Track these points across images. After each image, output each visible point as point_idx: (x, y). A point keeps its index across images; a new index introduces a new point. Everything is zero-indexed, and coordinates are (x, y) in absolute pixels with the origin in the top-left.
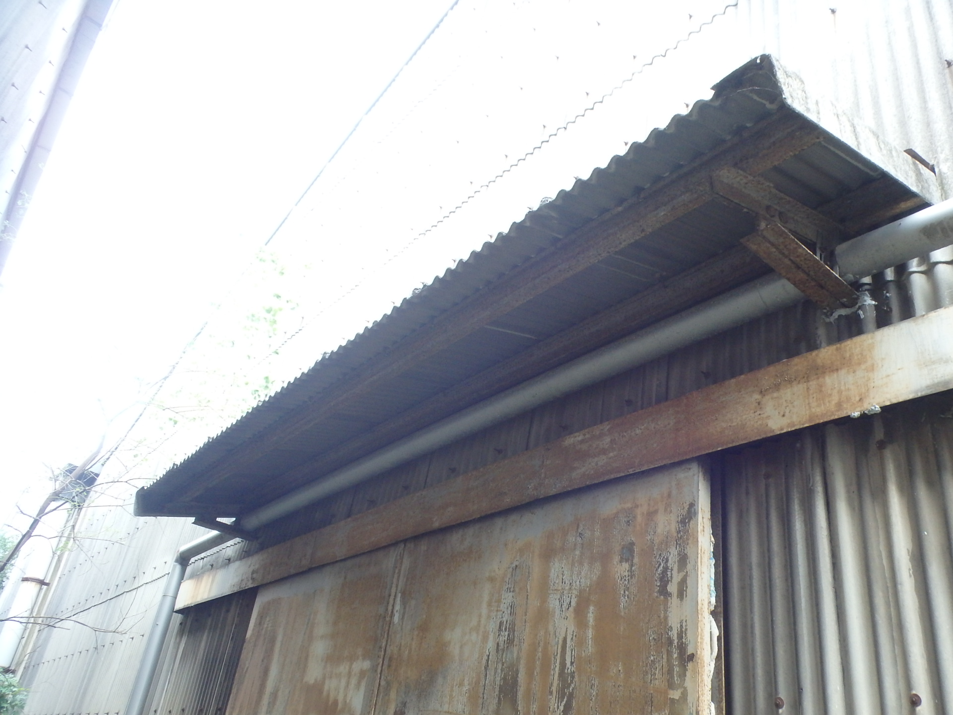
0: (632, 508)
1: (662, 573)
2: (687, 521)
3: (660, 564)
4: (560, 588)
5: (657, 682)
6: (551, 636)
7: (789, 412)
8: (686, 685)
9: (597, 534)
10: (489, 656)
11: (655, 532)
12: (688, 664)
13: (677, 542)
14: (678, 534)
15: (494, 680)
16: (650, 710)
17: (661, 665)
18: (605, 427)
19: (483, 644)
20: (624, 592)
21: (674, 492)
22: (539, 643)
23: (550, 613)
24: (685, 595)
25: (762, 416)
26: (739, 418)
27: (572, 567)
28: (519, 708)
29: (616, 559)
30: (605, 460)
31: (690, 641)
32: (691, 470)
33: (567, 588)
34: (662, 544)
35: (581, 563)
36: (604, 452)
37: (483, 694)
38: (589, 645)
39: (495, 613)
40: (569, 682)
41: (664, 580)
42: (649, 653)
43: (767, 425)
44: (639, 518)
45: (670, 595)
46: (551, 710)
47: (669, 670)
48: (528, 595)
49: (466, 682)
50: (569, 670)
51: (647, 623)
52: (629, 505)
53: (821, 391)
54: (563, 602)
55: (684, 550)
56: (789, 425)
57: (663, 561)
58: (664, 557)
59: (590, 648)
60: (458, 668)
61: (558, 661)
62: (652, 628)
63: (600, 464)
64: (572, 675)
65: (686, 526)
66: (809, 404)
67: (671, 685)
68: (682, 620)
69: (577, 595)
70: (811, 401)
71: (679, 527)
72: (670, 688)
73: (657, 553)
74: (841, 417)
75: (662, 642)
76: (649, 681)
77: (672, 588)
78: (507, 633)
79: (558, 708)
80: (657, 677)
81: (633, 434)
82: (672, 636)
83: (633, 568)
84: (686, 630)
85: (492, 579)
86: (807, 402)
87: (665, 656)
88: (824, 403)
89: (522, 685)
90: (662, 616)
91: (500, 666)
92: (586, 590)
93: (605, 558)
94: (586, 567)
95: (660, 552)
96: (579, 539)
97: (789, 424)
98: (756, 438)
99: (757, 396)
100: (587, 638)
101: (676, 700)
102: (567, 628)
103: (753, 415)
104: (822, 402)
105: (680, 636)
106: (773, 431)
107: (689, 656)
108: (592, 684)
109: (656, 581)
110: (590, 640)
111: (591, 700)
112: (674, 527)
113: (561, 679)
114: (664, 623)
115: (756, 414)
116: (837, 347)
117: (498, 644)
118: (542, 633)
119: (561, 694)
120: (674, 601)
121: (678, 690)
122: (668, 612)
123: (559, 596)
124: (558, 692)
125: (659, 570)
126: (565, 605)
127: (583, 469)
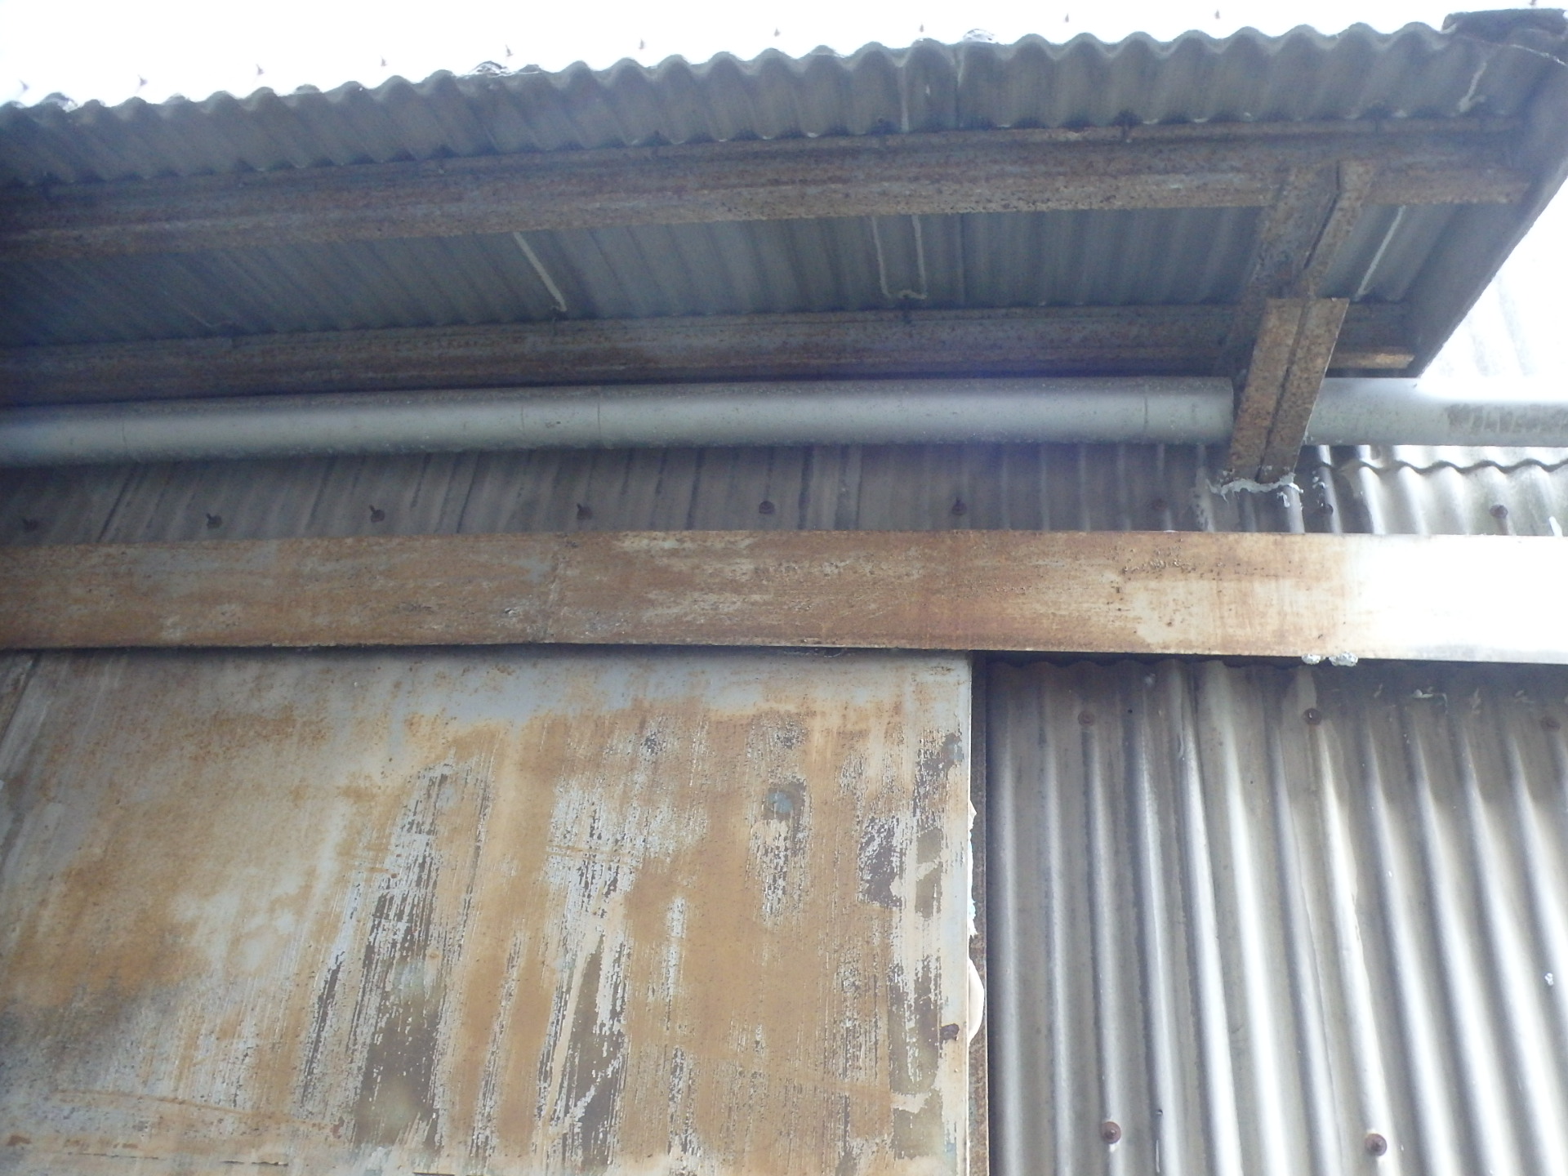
0: (798, 714)
1: (878, 856)
2: (941, 766)
3: (872, 839)
4: (584, 846)
5: (861, 1075)
6: (553, 947)
7: (1182, 622)
8: (937, 1085)
9: (699, 748)
10: (335, 973)
11: (861, 774)
12: (944, 1045)
13: (915, 803)
14: (918, 787)
15: (353, 1031)
16: (840, 1132)
17: (873, 1040)
18: (738, 538)
19: (318, 941)
20: (775, 881)
21: (909, 705)
22: (511, 959)
23: (551, 896)
24: (935, 907)
25: (1124, 613)
26: (1074, 606)
27: (621, 806)
28: (437, 1105)
29: (753, 809)
30: (739, 604)
31: (947, 1000)
32: (952, 673)
33: (607, 849)
34: (877, 798)
35: (649, 801)
36: (736, 587)
37: (311, 1061)
38: (667, 979)
39: (365, 875)
40: (605, 1055)
41: (882, 873)
42: (841, 1013)
43: (1135, 632)
44: (817, 739)
45: (898, 902)
46: (543, 1113)
47: (892, 1053)
48: (479, 847)
49: (248, 1028)
50: (606, 1029)
51: (836, 951)
52: (792, 708)
53: (1245, 603)
54: (593, 878)
55: (934, 820)
56: (1180, 644)
57: (879, 832)
58: (883, 826)
59: (672, 986)
60: (221, 992)
61: (572, 1006)
62: (850, 963)
63: (725, 608)
64: (616, 1042)
65: (938, 775)
66: (1222, 617)
67: (898, 1083)
68: (928, 957)
69: (636, 869)
70: (1226, 614)
71: (922, 775)
72: (895, 1091)
73: (864, 816)
74: (1284, 655)
75: (875, 994)
76: (840, 1071)
77: (905, 888)
78: (402, 926)
79: (567, 1112)
80: (861, 1063)
81: (816, 571)
82: (901, 984)
83: (800, 835)
84: (938, 976)
85: (356, 795)
86: (1218, 615)
87: (883, 1024)
88: (1250, 624)
89: (450, 1051)
90: (876, 941)
91: (374, 1000)
92: (663, 862)
93: (721, 802)
94: (664, 812)
95: (873, 814)
96: (645, 752)
97: (1181, 642)
98: (1112, 650)
99: (1112, 576)
100: (664, 964)
101: (913, 1114)
102: (602, 936)
103: (1105, 608)
104: (1247, 621)
105: (923, 986)
106: (1149, 645)
107: (944, 1029)
108: (676, 1066)
109: (862, 870)
110: (672, 970)
111: (672, 1099)
112: (907, 772)
113: (579, 1045)
114: (883, 958)
115: (1111, 606)
116: (1276, 540)
117: (370, 949)
118: (523, 936)
119: (578, 1080)
120: (907, 918)
121: (918, 1095)
122: (892, 936)
123: (579, 863)
124: (569, 1072)
125: (870, 849)
126: (598, 885)
127: (675, 610)
